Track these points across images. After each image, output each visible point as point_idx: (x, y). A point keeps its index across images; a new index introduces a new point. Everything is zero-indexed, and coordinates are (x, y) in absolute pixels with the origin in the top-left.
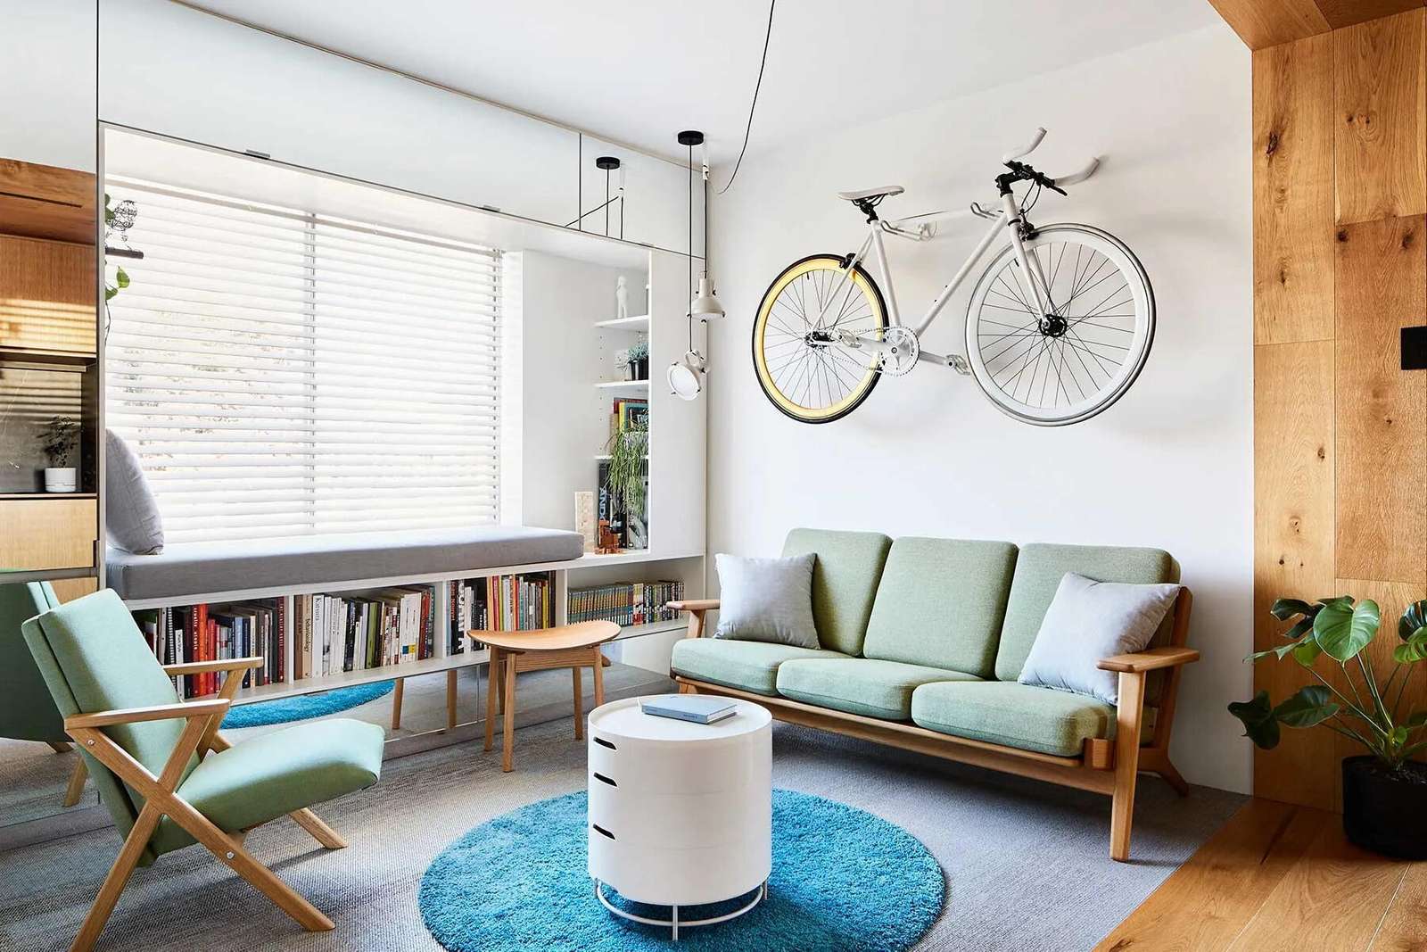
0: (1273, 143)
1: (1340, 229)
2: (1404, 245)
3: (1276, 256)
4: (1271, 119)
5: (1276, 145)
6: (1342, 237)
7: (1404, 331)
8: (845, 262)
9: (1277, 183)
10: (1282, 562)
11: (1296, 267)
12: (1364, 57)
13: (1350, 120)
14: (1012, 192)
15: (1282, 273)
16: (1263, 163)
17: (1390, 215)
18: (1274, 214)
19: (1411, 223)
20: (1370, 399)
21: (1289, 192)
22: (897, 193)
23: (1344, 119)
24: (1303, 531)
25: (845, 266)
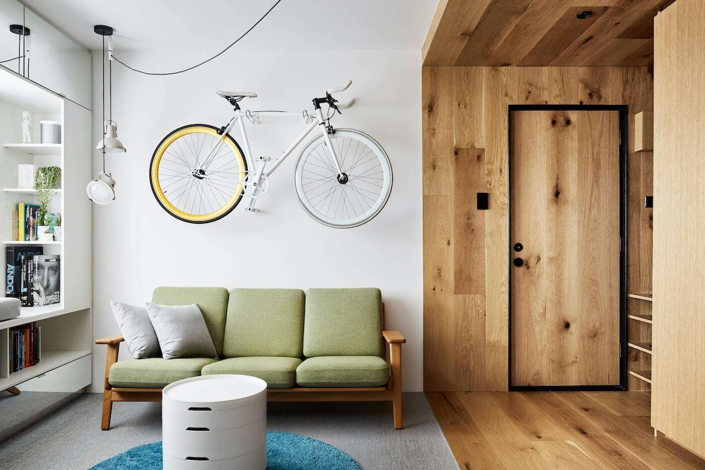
0: (430, 108)
1: (456, 150)
2: (477, 160)
3: (431, 157)
4: (429, 97)
5: (431, 109)
6: (456, 153)
7: (478, 193)
8: (221, 131)
9: (432, 126)
10: (434, 289)
11: (440, 163)
12: (464, 80)
13: (459, 105)
14: (321, 108)
15: (434, 165)
16: (426, 116)
17: (473, 147)
18: (431, 139)
19: (480, 151)
20: (466, 221)
21: (436, 131)
22: (253, 97)
23: (457, 104)
24: (442, 275)
25: (221, 133)
